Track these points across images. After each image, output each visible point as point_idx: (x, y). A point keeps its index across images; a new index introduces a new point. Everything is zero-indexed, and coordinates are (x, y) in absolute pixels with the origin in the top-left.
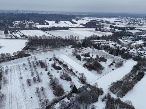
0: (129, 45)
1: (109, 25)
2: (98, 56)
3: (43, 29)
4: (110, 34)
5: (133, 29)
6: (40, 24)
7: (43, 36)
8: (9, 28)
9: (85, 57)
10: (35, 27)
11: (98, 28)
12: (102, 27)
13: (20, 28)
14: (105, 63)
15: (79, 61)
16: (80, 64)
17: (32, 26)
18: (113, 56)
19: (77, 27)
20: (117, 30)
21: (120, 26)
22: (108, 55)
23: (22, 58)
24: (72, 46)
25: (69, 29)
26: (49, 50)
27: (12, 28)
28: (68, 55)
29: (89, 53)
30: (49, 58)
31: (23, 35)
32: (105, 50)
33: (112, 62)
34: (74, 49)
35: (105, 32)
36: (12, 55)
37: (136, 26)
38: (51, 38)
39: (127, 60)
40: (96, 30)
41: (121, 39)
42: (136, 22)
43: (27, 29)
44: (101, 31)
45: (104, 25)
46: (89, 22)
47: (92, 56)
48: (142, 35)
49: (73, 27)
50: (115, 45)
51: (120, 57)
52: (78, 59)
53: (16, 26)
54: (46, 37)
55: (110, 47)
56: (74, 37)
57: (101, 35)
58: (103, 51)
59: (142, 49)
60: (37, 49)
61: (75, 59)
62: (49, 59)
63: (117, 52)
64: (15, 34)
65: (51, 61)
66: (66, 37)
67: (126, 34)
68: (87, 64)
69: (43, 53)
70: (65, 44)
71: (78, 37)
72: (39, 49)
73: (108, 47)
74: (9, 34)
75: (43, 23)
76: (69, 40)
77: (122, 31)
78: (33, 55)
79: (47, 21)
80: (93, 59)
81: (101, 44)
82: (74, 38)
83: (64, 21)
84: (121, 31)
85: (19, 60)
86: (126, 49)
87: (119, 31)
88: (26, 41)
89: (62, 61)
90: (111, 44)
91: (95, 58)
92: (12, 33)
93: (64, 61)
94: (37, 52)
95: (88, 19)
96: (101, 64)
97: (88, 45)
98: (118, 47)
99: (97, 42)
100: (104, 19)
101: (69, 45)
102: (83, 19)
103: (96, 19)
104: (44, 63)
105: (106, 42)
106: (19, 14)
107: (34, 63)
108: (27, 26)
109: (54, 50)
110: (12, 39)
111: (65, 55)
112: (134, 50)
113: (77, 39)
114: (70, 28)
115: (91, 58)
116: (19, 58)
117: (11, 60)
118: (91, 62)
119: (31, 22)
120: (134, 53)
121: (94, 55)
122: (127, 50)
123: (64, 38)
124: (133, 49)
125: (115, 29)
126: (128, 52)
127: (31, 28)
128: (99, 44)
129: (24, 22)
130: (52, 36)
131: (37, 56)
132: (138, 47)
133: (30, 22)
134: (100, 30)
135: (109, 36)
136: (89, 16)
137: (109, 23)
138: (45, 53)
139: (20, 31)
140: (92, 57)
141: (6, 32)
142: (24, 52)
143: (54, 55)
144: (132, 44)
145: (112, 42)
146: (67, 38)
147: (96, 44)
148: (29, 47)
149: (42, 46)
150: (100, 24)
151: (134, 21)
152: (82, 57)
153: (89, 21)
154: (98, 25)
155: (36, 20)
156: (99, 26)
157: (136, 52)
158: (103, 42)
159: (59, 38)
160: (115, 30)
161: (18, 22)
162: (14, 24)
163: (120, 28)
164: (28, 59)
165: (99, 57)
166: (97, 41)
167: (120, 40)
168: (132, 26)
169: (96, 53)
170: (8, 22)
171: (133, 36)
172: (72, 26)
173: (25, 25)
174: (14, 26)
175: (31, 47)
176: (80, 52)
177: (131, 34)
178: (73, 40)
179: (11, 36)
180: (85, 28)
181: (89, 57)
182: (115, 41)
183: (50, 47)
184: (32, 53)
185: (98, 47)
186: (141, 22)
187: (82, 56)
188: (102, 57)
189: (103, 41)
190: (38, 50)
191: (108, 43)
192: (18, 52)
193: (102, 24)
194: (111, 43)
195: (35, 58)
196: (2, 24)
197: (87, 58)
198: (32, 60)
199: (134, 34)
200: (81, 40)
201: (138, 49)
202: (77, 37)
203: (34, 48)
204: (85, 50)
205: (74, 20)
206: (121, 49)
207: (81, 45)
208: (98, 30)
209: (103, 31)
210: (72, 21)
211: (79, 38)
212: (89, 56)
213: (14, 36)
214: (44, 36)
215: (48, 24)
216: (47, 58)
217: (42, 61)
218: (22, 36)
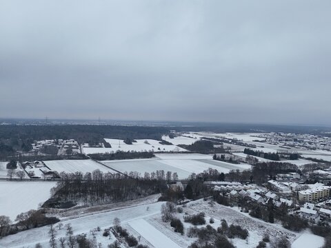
0: (295, 195)
1: (243, 149)
2: (224, 223)
3: (96, 158)
4: (247, 167)
5: (295, 157)
6: (91, 146)
7: (94, 173)
8: (20, 156)
9: (193, 226)
10: (79, 152)
11: (219, 155)
12: (228, 153)
13: (44, 155)
14: (245, 241)
15: (177, 235)
16: (181, 243)
17: (74, 150)
18: (262, 222)
19: (172, 152)
20: (261, 160)
21: (266, 150)
22: (249, 219)
23: (37, 230)
24: (160, 195)
25: (154, 156)
26: (105, 206)
27: (27, 155)
28: (152, 220)
29: (202, 215)
30: (103, 229)
31: (48, 171)
32: (239, 206)
33: (260, 239)
34: (165, 202)
35: (236, 162)
36: (13, 221)
37: (302, 152)
38: (112, 177)
39: (297, 234)
40: (215, 158)
41: (275, 179)
42: (300, 142)
43: (60, 158)
44: (225, 161)
45: (230, 149)
46: (197, 142)
47: (212, 222)
48: (320, 172)
49: (163, 152)
50: (263, 195)
51: (278, 226)
52: (176, 231)
53: (36, 152)
54: (101, 175)
55: (250, 199)
56: (166, 173)
57: (226, 171)
58: (237, 209)
59: (327, 204)
60: (78, 205)
61: (168, 231)
62: (103, 232)
63: (268, 212)
64: (32, 170)
65: (108, 237)
66: (146, 174)
67: (283, 168)
68: (199, 245)
69: (89, 216)
70: (143, 191)
71: (175, 174)
72: (81, 205)
73: (247, 198)
74: (19, 169)
75: (97, 144)
76: (155, 181)
77: (272, 161)
78: (66, 220)
79: (107, 140)
80: (214, 229)
81: (229, 191)
82: (165, 177)
83: (145, 140)
84: (269, 161)
85: (29, 235)
86: (290, 205)
87: (265, 160)
88: (54, 185)
89: (136, 236)
90: (253, 191)
91: (218, 228)
92: (24, 167)
93: (140, 237)
94: (77, 213)
95: (195, 136)
96: (235, 245)
97: (199, 193)
98: (271, 199)
99: (219, 185)
100: (228, 136)
101: (153, 193)
102: (185, 135)
103: (213, 136)
104: (89, 243)
105: (242, 187)
106: (49, 127)
107: (66, 242)
108: (61, 152)
109: (117, 206)
110: (21, 180)
111: (144, 219)
112: (308, 207)
113: (172, 178)
114: (156, 155)
115: (209, 227)
116: (28, 229)
117: (7, 235)
118: (209, 239)
119: (72, 143)
120: (312, 215)
121: (215, 220)
122: (292, 206)
123: (142, 176)
124: (305, 205)
125: (257, 158)
126: (297, 213)
127: (70, 155)
128: (224, 192)
129: (57, 143)
130: (116, 173)
131: (74, 223)
132: (316, 199)
133: (70, 142)
134: (223, 159)
135: (245, 172)
136: (196, 129)
137: (240, 144)
138: (96, 214)
139: (44, 162)
140: (212, 225)
141: (12, 166)
142: (44, 212)
143: (117, 220)
144: (302, 192)
145: (254, 186)
146: (151, 176)
147: (218, 192)
148: (59, 199)
149: (89, 197)
150: (222, 147)
151: (296, 140)
152: (187, 226)
153: (198, 139)
154: (219, 148)
155: (84, 137)
156: (221, 150)
157: (315, 212)
158: (234, 188)
159: (131, 178)
160: (257, 160)
161: (43, 142)
162: (34, 147)
163: (266, 156)
164: (52, 231)
165: (229, 224)
166: (219, 183)
167: (271, 182)
168: (293, 151)
169: (220, 213)
170: (21, 144)
171: (299, 172)
172: (162, 150)
173: (56, 150)
174: (33, 150)
175: (63, 201)
176: (180, 211)
177: (294, 169)
178: (164, 181)
179: (21, 174)
180: (189, 154)
181: (205, 226)
182: (260, 184)
183: (108, 200)
184: (63, 216)
185: (222, 199)
186: (310, 143)
187: (186, 221)
188: (236, 224)
189: (234, 183)
190: (79, 207)
191: (246, 190)
192: (29, 213)
193: (225, 145)
194: (251, 188)
195: (69, 229)
196: (7, 147)
197: (199, 227)
198: (61, 235)
199: (301, 169)
200: (183, 182)
201: (319, 205)
202: (172, 175)
203: (70, 202)
204: (193, 207)
205: (166, 138)
206: (278, 204)
207: (182, 192)
208: (218, 159)
209: (231, 161)
210: (162, 140)
211: (177, 176)
212: (203, 222)
213: (29, 175)
214: (98, 172)
215: (108, 146)
216: (99, 230)
217: (85, 236)
218: (45, 173)
